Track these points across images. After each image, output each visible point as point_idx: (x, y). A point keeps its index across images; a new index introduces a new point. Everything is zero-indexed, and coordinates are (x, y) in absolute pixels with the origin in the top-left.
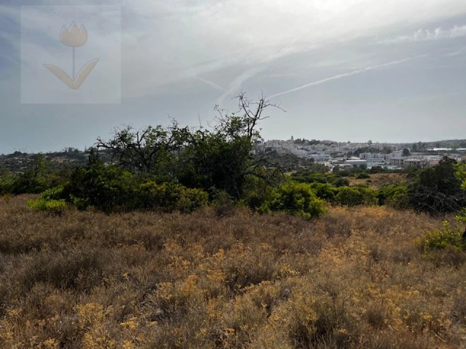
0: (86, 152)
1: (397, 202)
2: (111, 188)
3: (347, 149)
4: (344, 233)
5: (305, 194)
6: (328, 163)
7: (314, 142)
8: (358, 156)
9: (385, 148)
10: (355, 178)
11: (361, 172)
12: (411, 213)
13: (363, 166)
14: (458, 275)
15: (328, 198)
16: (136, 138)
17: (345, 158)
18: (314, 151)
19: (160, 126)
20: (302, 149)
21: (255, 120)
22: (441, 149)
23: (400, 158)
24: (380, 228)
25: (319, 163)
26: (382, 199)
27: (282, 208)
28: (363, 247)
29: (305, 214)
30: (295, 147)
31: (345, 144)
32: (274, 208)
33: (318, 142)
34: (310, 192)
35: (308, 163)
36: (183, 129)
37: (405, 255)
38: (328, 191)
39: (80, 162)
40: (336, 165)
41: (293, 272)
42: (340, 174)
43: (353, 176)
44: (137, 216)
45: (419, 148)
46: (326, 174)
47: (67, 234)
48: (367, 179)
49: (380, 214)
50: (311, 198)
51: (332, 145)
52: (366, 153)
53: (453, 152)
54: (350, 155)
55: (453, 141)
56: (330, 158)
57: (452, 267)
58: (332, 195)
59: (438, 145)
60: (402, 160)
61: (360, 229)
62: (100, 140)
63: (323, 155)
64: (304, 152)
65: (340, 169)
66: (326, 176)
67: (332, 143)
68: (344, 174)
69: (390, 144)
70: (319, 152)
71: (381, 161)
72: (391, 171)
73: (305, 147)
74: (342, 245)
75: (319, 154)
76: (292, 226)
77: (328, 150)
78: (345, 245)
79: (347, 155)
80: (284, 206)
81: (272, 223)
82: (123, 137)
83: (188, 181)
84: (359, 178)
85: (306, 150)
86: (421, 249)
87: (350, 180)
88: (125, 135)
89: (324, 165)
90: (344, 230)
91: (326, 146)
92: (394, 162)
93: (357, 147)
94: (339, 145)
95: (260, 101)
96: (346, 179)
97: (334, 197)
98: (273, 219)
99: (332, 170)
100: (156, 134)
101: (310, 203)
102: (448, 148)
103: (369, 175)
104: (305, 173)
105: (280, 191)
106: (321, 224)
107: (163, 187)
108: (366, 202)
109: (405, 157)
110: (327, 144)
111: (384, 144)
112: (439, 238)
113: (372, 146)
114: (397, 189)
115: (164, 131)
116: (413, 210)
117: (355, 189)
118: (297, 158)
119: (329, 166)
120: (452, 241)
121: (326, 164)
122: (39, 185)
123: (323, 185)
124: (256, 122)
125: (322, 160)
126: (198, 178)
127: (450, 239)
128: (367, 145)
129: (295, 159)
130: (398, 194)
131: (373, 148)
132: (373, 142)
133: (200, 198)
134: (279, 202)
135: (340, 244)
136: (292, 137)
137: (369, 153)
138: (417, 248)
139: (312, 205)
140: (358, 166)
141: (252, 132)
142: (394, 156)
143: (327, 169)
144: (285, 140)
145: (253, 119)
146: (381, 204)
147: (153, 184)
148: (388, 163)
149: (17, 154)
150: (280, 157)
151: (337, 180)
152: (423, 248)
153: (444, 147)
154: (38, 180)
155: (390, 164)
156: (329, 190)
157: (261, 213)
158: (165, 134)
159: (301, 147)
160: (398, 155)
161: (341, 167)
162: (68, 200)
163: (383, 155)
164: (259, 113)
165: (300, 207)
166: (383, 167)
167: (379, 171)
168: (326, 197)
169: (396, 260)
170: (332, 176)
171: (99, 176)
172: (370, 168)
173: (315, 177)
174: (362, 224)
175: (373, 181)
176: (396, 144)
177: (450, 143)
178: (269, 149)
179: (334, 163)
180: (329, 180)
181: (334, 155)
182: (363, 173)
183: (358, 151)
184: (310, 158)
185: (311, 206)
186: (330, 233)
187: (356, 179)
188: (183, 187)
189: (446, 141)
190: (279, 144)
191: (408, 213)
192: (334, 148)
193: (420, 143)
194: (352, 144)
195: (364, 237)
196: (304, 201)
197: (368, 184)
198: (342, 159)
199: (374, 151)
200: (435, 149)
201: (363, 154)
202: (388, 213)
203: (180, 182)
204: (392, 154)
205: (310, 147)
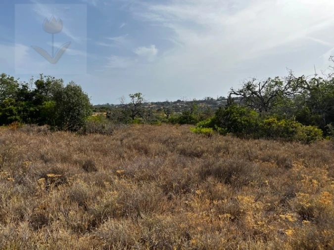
0: (218, 100)
2: (243, 122)
16: (258, 88)
19: (278, 77)
36: (299, 78)
39: (214, 107)
44: (263, 142)
47: (218, 150)
62: (232, 90)
82: (249, 87)
83: (303, 119)
88: (251, 86)
100: (274, 83)
107: (282, 123)
115: (281, 80)
122: (193, 119)
126: (312, 116)
133: (315, 134)
147: (274, 120)
149: (179, 101)
154: (192, 116)
158: (281, 83)
162: (214, 129)
171: (234, 113)
188: (299, 123)
203: (297, 119)
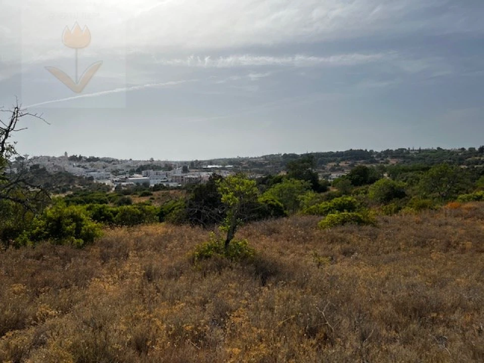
1: (176, 218)
3: (128, 166)
4: (121, 256)
5: (76, 219)
6: (109, 181)
7: (92, 160)
8: (140, 173)
9: (166, 165)
10: (138, 196)
11: (144, 190)
12: (187, 228)
13: (146, 184)
14: (220, 280)
15: (107, 220)
17: (128, 175)
18: (93, 169)
20: (79, 166)
21: (7, 131)
22: (214, 166)
23: (179, 175)
24: (158, 246)
25: (100, 182)
26: (162, 216)
27: (46, 238)
28: (138, 268)
29: (76, 241)
30: (70, 164)
31: (126, 161)
32: (35, 238)
33: (97, 159)
34: (82, 216)
35: (87, 182)
37: (178, 269)
38: (106, 212)
40: (119, 183)
41: (53, 312)
42: (123, 193)
43: (136, 194)
45: (196, 165)
46: (108, 193)
48: (149, 197)
49: (159, 231)
50: (83, 223)
51: (113, 162)
52: (148, 171)
53: (223, 169)
54: (132, 172)
55: (222, 159)
56: (111, 175)
57: (217, 273)
58: (111, 217)
59: (211, 162)
60: (182, 177)
61: (138, 250)
63: (103, 173)
64: (81, 169)
65: (123, 188)
66: (107, 195)
67: (113, 161)
68: (126, 193)
69: (171, 162)
70: (98, 170)
71: (163, 178)
72: (173, 188)
73: (83, 164)
74: (117, 270)
75: (99, 172)
76: (59, 258)
77: (109, 168)
78: (119, 270)
79: (129, 173)
80: (49, 234)
81: (31, 257)
84: (142, 195)
85: (83, 167)
86: (192, 261)
87: (133, 199)
89: (104, 184)
90: (120, 254)
91: (107, 164)
92: (176, 179)
93: (139, 164)
94: (120, 163)
95: (14, 109)
96: (128, 198)
97: (114, 218)
98: (32, 253)
99: (114, 189)
101: (83, 228)
102: (219, 165)
103: (152, 193)
104: (84, 193)
105: (45, 216)
106: (96, 251)
108: (146, 221)
109: (185, 174)
110: (107, 162)
111: (165, 162)
112: (207, 248)
113: (154, 163)
114: (176, 205)
116: (188, 225)
117: (135, 208)
118: (74, 176)
119: (111, 185)
120: (217, 250)
121: (107, 182)
123: (101, 206)
124: (10, 133)
125: (103, 179)
127: (215, 248)
128: (149, 163)
129: (71, 178)
130: (177, 209)
131: (155, 166)
132: (155, 160)
134: (43, 231)
135: (115, 269)
136: (66, 153)
137: (152, 170)
138: (189, 260)
139: (85, 230)
140: (141, 184)
141: (5, 146)
142: (175, 173)
143: (108, 188)
144: (57, 156)
145: (5, 130)
146: (161, 221)
148: (170, 180)
150: (51, 176)
151: (119, 199)
152: (194, 259)
153: (216, 165)
155: (172, 181)
156: (108, 211)
157: (17, 246)
159: (78, 164)
160: (178, 172)
161: (123, 186)
163: (165, 172)
164: (13, 124)
165: (70, 233)
166: (165, 184)
167: (162, 188)
168: (104, 220)
169: (170, 276)
170: (114, 195)
172: (153, 185)
173: (94, 198)
174: (139, 245)
175: (155, 198)
176: (176, 162)
177: (221, 161)
178: (36, 166)
179: (116, 181)
180: (111, 199)
181: (116, 173)
182: (145, 191)
183: (142, 168)
184: (88, 176)
185: (83, 231)
186: (104, 258)
187: (140, 197)
189: (218, 160)
190: (49, 161)
191: (184, 227)
192: (115, 166)
193: (197, 161)
194: (134, 161)
195: (141, 257)
196: (75, 227)
197: (151, 202)
198: (124, 177)
199: (156, 169)
200: (209, 166)
201: (146, 171)
202: (166, 230)
204: (172, 171)
205: (88, 164)
